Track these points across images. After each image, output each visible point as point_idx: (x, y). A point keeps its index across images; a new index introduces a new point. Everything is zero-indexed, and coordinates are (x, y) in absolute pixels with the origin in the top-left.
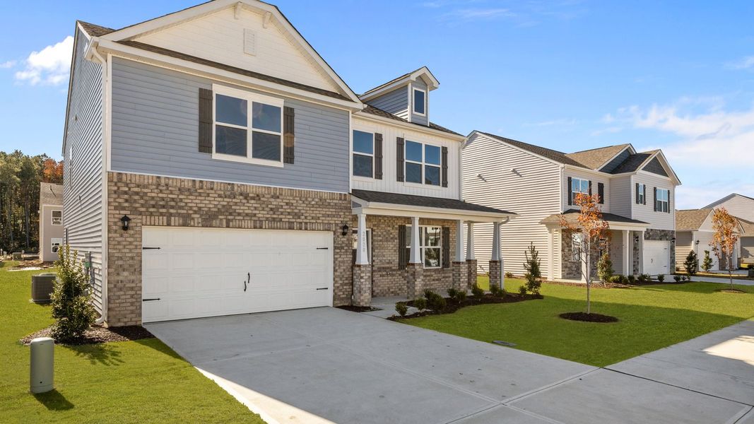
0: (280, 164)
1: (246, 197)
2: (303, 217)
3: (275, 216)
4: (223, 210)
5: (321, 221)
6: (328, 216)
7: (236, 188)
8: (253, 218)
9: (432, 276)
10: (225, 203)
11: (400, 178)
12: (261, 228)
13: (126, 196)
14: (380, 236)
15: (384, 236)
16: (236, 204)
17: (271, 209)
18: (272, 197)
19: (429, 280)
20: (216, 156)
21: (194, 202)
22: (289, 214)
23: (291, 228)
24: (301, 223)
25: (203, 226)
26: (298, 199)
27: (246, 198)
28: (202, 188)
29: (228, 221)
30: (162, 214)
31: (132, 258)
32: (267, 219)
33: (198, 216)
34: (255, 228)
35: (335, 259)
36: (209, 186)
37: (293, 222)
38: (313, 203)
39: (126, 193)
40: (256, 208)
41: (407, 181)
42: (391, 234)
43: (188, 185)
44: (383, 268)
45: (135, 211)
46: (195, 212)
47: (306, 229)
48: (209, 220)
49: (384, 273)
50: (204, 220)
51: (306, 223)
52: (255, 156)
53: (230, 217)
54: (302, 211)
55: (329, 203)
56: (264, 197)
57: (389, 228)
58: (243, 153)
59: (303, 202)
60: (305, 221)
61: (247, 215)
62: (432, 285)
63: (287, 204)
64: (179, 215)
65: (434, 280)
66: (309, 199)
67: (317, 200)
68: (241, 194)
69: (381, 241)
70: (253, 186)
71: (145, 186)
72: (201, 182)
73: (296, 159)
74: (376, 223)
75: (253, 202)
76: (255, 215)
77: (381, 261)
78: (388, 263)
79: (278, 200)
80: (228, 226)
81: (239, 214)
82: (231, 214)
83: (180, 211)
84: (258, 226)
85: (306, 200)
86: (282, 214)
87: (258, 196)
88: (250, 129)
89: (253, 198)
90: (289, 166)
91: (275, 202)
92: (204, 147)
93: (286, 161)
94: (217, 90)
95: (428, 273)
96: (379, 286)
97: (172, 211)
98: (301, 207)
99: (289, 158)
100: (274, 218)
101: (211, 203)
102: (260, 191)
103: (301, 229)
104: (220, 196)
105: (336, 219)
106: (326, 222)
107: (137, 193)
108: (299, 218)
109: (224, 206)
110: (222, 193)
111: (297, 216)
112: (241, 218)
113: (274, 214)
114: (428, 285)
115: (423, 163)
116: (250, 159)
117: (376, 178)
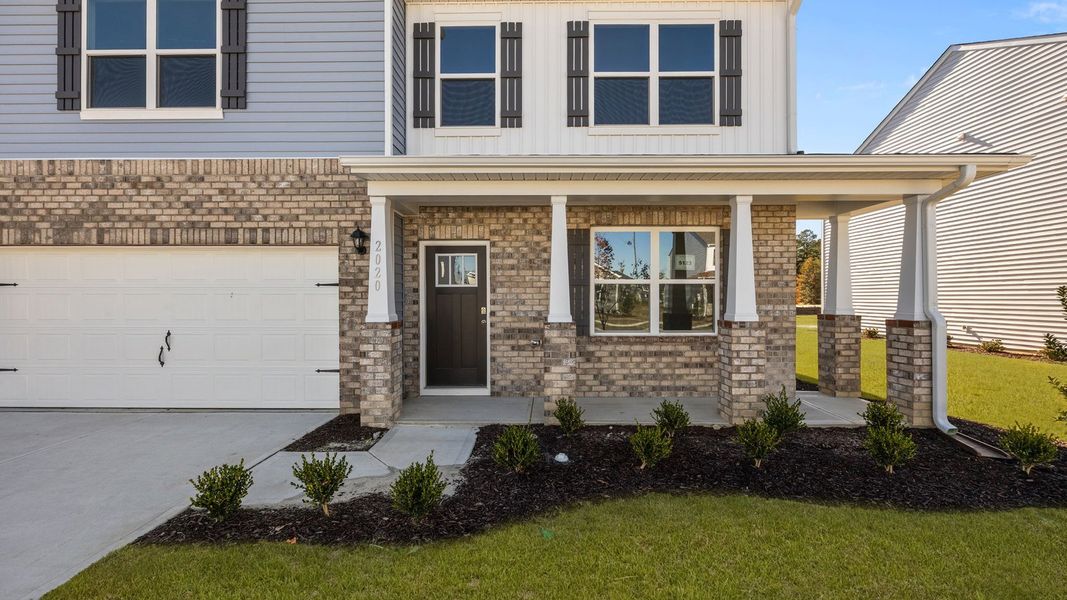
0: (216, 113)
1: (136, 183)
2: (258, 217)
3: (195, 218)
4: (90, 212)
5: (302, 224)
6: (322, 211)
7: (115, 168)
8: (150, 225)
9: (681, 354)
10: (95, 199)
11: (576, 117)
12: (166, 243)
14: (510, 256)
15: (524, 256)
16: (115, 199)
17: (187, 205)
18: (190, 180)
19: (668, 365)
20: (87, 114)
21: (38, 200)
22: (226, 211)
23: (229, 242)
24: (254, 230)
25: (55, 244)
26: (248, 179)
27: (134, 186)
28: (53, 174)
29: (101, 232)
32: (179, 225)
33: (46, 225)
34: (153, 243)
35: (342, 308)
36: (65, 168)
37: (236, 229)
38: (283, 185)
40: (154, 205)
41: (597, 123)
42: (545, 251)
43: (30, 170)
44: (520, 330)
46: (42, 219)
47: (266, 243)
48: (66, 233)
49: (523, 342)
50: (58, 232)
51: (266, 230)
52: (163, 102)
53: (104, 225)
54: (257, 205)
55: (323, 184)
56: (171, 180)
57: (536, 238)
58: (140, 102)
59: (260, 186)
60: (263, 225)
61: (137, 218)
62: (680, 377)
63: (222, 191)
64: (15, 225)
65: (686, 365)
66: (274, 178)
67: (292, 178)
68: (125, 180)
69: (512, 267)
70: (148, 162)
72: (52, 162)
73: (251, 98)
74: (499, 227)
75: (148, 192)
76: (153, 218)
77: (513, 314)
78: (535, 319)
79: (202, 185)
80: (100, 243)
81: (122, 218)
82: (106, 219)
83: (16, 218)
84: (160, 239)
85: (267, 179)
86: (210, 212)
87: (159, 179)
88: (151, 52)
89: (149, 185)
90: (236, 115)
91: (194, 190)
92: (67, 101)
93: (226, 106)
95: (669, 348)
96: (509, 371)
98: (255, 195)
99: (236, 99)
100: (193, 223)
101: (69, 200)
102: (162, 170)
103: (253, 243)
104: (85, 186)
105: (343, 217)
106: (315, 225)
108: (249, 219)
109: (92, 204)
110: (89, 179)
111: (246, 214)
112: (125, 225)
113: (193, 213)
114: (664, 377)
115: (654, 74)
116: (151, 111)
117: (503, 125)
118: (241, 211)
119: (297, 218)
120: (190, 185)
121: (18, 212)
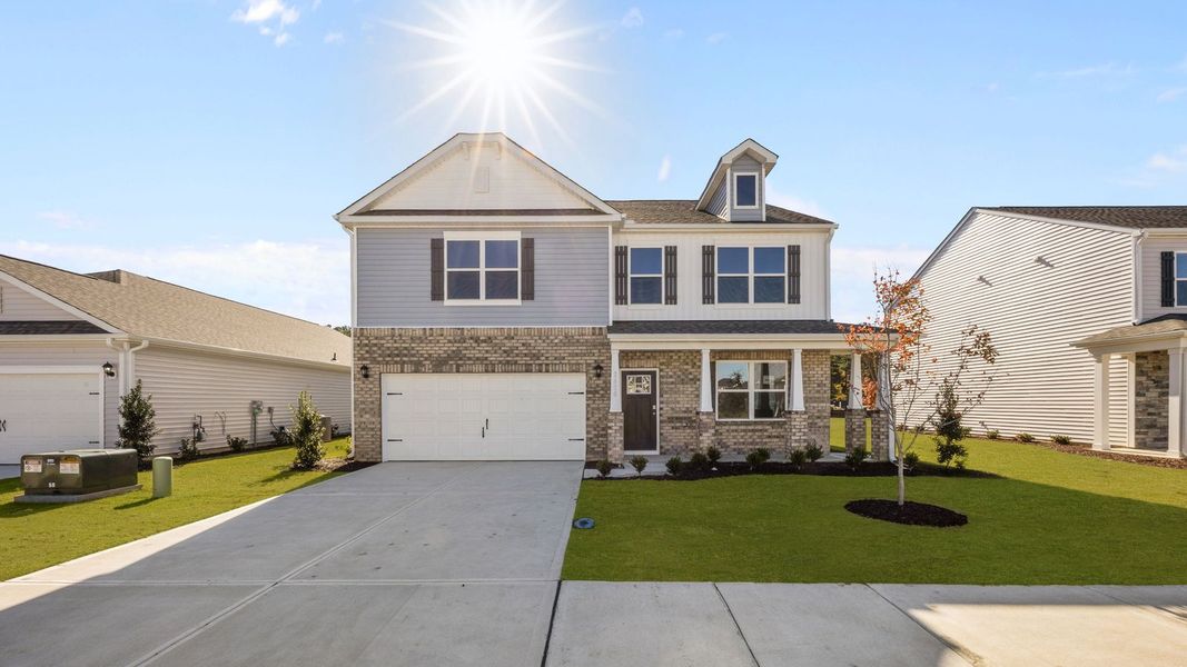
0: (518, 302)
1: (477, 340)
2: (543, 358)
3: (509, 359)
4: (453, 355)
5: (566, 362)
6: (577, 355)
7: (466, 332)
8: (484, 362)
9: (766, 431)
10: (455, 349)
11: (708, 299)
12: (493, 371)
13: (367, 348)
14: (671, 377)
15: (679, 377)
16: (466, 348)
17: (505, 352)
18: (506, 338)
19: (759, 437)
20: (448, 302)
21: (424, 349)
22: (526, 355)
23: (527, 371)
24: (541, 365)
25: (434, 372)
26: (537, 338)
27: (476, 342)
28: (431, 335)
29: (458, 366)
30: (396, 362)
31: (372, 402)
32: (500, 362)
33: (428, 362)
34: (487, 371)
35: (588, 405)
36: (439, 332)
37: (532, 364)
38: (556, 341)
39: (366, 345)
40: (487, 352)
41: (720, 301)
42: (691, 373)
43: (419, 333)
44: (677, 418)
45: (374, 361)
46: (426, 359)
47: (547, 371)
48: (440, 365)
49: (678, 425)
50: (434, 366)
51: (547, 365)
52: (488, 296)
53: (460, 362)
54: (542, 352)
55: (578, 341)
56: (496, 338)
57: (686, 367)
58: (477, 296)
59: (544, 342)
60: (545, 362)
61: (478, 359)
62: (766, 443)
63: (523, 345)
64: (411, 362)
65: (769, 437)
66: (552, 338)
67: (561, 337)
68: (471, 338)
69: (672, 383)
70: (483, 328)
71: (382, 338)
72: (431, 329)
73: (536, 294)
74: (664, 361)
75: (484, 345)
76: (486, 358)
77: (672, 409)
78: (685, 412)
79: (513, 341)
80: (458, 371)
81: (469, 359)
82: (461, 359)
83: (412, 359)
84: (490, 369)
85: (548, 338)
86: (517, 355)
87: (489, 338)
88: (483, 269)
89: (484, 341)
90: (528, 303)
91: (508, 344)
92: (437, 295)
93: (524, 298)
94: (449, 236)
95: (760, 427)
96: (671, 441)
97: (405, 359)
98: (542, 346)
99: (529, 294)
100: (508, 361)
101: (440, 349)
102: (491, 333)
103: (540, 371)
104: (450, 342)
105: (587, 358)
106: (574, 362)
107: (375, 345)
108: (538, 359)
109: (453, 351)
110: (451, 338)
111: (536, 357)
112: (471, 362)
113: (508, 356)
114: (757, 444)
115: (751, 275)
116: (482, 301)
117: (666, 303)
118: (534, 355)
119: (564, 358)
120: (506, 341)
121: (413, 355)
